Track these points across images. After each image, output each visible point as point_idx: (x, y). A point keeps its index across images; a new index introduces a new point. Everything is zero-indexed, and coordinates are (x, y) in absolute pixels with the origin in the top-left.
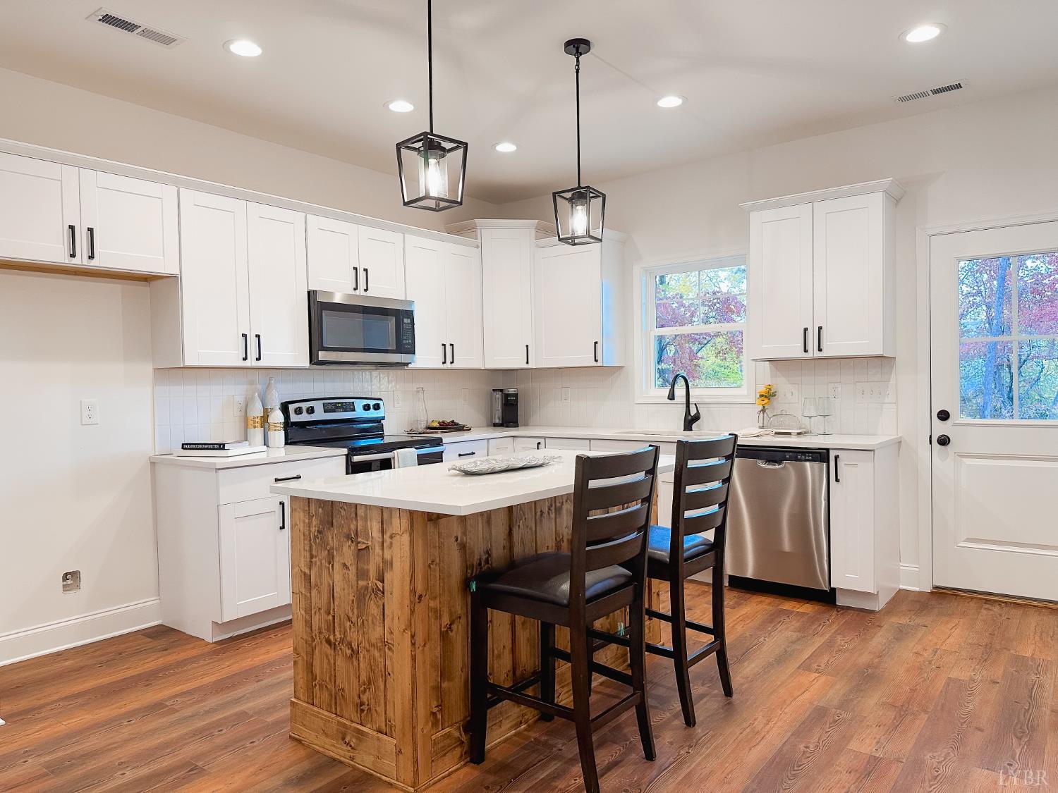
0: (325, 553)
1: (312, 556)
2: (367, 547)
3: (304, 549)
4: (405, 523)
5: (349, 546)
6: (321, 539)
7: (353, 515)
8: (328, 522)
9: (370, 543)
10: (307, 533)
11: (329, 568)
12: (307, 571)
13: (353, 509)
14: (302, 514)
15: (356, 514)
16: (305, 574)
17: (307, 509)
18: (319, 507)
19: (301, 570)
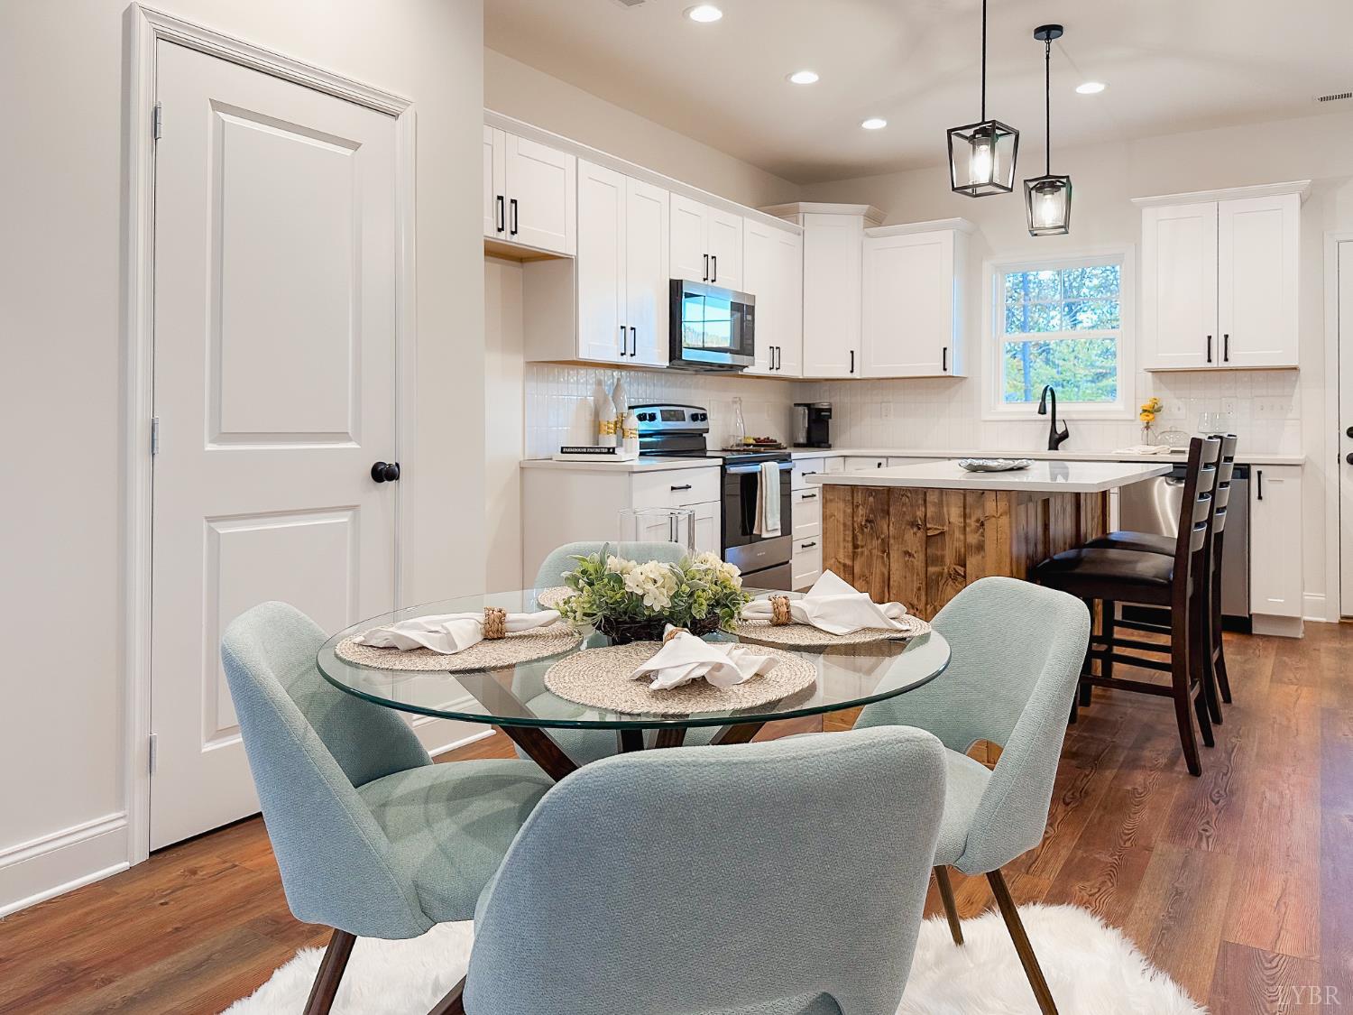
0: (876, 543)
1: (855, 547)
2: (942, 533)
3: (844, 540)
4: (1003, 505)
5: (915, 534)
6: (872, 528)
7: (921, 502)
8: (882, 510)
9: (946, 528)
10: (849, 523)
11: (883, 557)
12: (849, 562)
13: (921, 496)
14: (841, 505)
15: (925, 501)
16: (845, 565)
17: (850, 498)
18: (869, 496)
19: (840, 562)
